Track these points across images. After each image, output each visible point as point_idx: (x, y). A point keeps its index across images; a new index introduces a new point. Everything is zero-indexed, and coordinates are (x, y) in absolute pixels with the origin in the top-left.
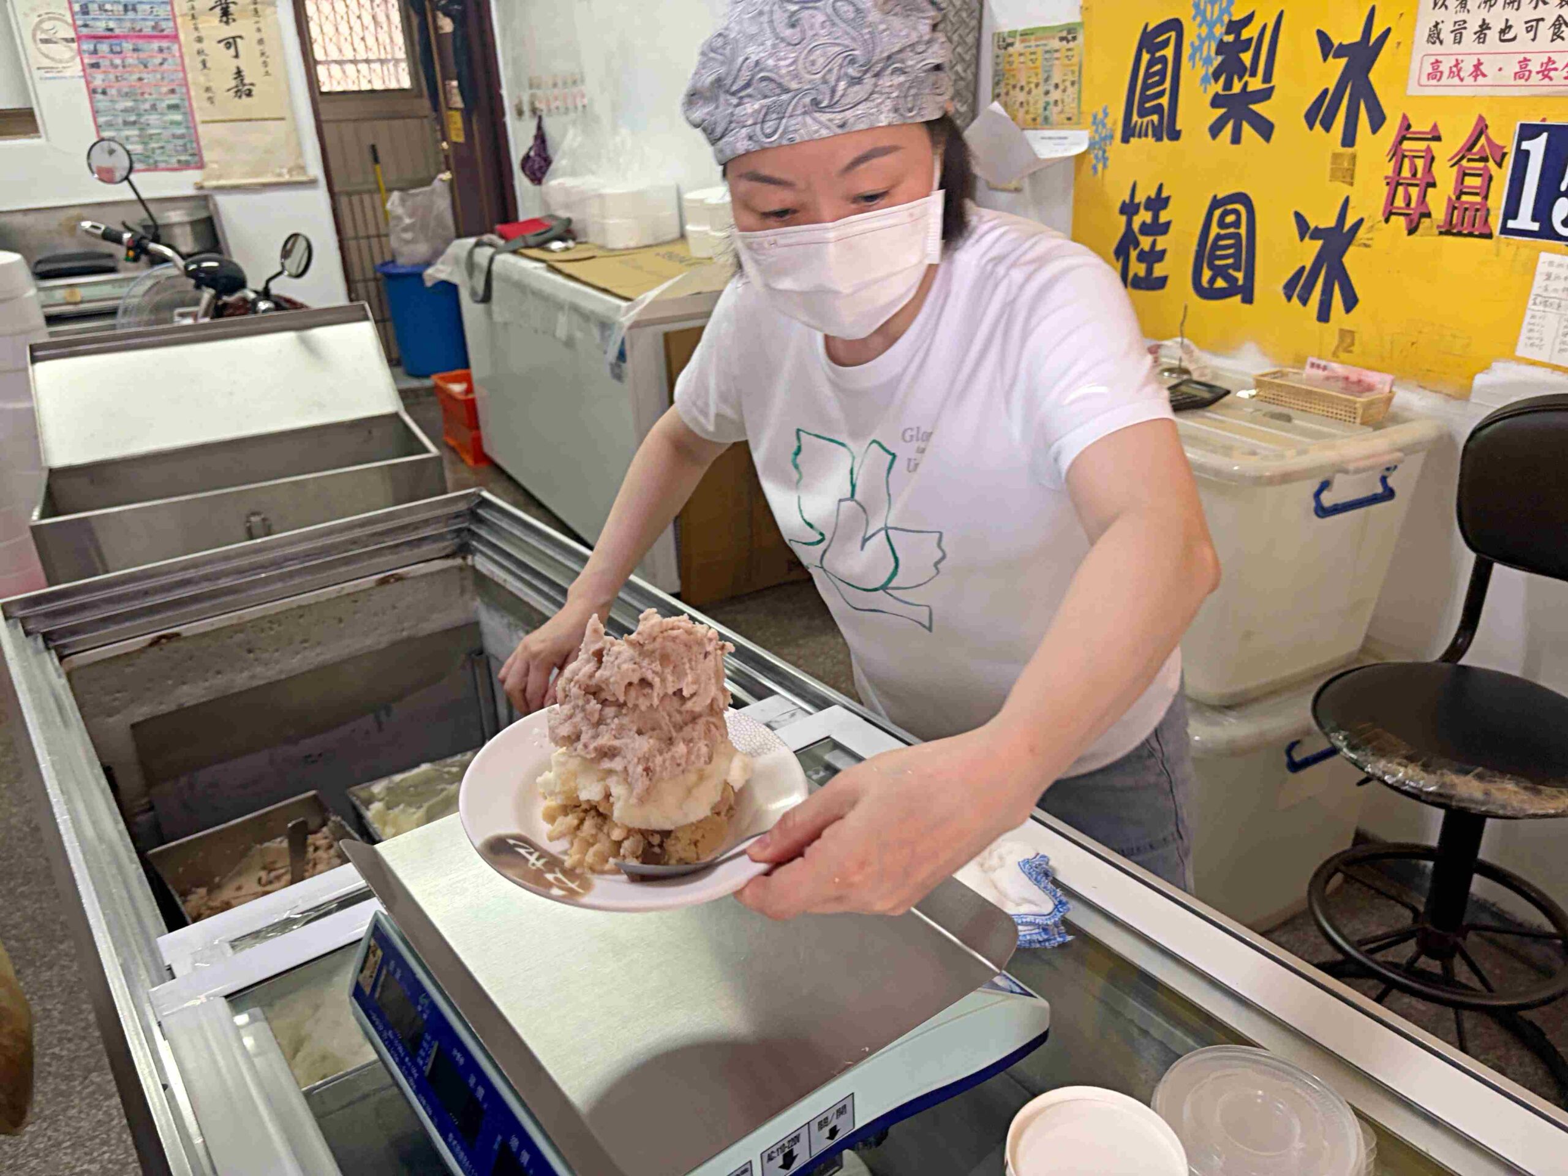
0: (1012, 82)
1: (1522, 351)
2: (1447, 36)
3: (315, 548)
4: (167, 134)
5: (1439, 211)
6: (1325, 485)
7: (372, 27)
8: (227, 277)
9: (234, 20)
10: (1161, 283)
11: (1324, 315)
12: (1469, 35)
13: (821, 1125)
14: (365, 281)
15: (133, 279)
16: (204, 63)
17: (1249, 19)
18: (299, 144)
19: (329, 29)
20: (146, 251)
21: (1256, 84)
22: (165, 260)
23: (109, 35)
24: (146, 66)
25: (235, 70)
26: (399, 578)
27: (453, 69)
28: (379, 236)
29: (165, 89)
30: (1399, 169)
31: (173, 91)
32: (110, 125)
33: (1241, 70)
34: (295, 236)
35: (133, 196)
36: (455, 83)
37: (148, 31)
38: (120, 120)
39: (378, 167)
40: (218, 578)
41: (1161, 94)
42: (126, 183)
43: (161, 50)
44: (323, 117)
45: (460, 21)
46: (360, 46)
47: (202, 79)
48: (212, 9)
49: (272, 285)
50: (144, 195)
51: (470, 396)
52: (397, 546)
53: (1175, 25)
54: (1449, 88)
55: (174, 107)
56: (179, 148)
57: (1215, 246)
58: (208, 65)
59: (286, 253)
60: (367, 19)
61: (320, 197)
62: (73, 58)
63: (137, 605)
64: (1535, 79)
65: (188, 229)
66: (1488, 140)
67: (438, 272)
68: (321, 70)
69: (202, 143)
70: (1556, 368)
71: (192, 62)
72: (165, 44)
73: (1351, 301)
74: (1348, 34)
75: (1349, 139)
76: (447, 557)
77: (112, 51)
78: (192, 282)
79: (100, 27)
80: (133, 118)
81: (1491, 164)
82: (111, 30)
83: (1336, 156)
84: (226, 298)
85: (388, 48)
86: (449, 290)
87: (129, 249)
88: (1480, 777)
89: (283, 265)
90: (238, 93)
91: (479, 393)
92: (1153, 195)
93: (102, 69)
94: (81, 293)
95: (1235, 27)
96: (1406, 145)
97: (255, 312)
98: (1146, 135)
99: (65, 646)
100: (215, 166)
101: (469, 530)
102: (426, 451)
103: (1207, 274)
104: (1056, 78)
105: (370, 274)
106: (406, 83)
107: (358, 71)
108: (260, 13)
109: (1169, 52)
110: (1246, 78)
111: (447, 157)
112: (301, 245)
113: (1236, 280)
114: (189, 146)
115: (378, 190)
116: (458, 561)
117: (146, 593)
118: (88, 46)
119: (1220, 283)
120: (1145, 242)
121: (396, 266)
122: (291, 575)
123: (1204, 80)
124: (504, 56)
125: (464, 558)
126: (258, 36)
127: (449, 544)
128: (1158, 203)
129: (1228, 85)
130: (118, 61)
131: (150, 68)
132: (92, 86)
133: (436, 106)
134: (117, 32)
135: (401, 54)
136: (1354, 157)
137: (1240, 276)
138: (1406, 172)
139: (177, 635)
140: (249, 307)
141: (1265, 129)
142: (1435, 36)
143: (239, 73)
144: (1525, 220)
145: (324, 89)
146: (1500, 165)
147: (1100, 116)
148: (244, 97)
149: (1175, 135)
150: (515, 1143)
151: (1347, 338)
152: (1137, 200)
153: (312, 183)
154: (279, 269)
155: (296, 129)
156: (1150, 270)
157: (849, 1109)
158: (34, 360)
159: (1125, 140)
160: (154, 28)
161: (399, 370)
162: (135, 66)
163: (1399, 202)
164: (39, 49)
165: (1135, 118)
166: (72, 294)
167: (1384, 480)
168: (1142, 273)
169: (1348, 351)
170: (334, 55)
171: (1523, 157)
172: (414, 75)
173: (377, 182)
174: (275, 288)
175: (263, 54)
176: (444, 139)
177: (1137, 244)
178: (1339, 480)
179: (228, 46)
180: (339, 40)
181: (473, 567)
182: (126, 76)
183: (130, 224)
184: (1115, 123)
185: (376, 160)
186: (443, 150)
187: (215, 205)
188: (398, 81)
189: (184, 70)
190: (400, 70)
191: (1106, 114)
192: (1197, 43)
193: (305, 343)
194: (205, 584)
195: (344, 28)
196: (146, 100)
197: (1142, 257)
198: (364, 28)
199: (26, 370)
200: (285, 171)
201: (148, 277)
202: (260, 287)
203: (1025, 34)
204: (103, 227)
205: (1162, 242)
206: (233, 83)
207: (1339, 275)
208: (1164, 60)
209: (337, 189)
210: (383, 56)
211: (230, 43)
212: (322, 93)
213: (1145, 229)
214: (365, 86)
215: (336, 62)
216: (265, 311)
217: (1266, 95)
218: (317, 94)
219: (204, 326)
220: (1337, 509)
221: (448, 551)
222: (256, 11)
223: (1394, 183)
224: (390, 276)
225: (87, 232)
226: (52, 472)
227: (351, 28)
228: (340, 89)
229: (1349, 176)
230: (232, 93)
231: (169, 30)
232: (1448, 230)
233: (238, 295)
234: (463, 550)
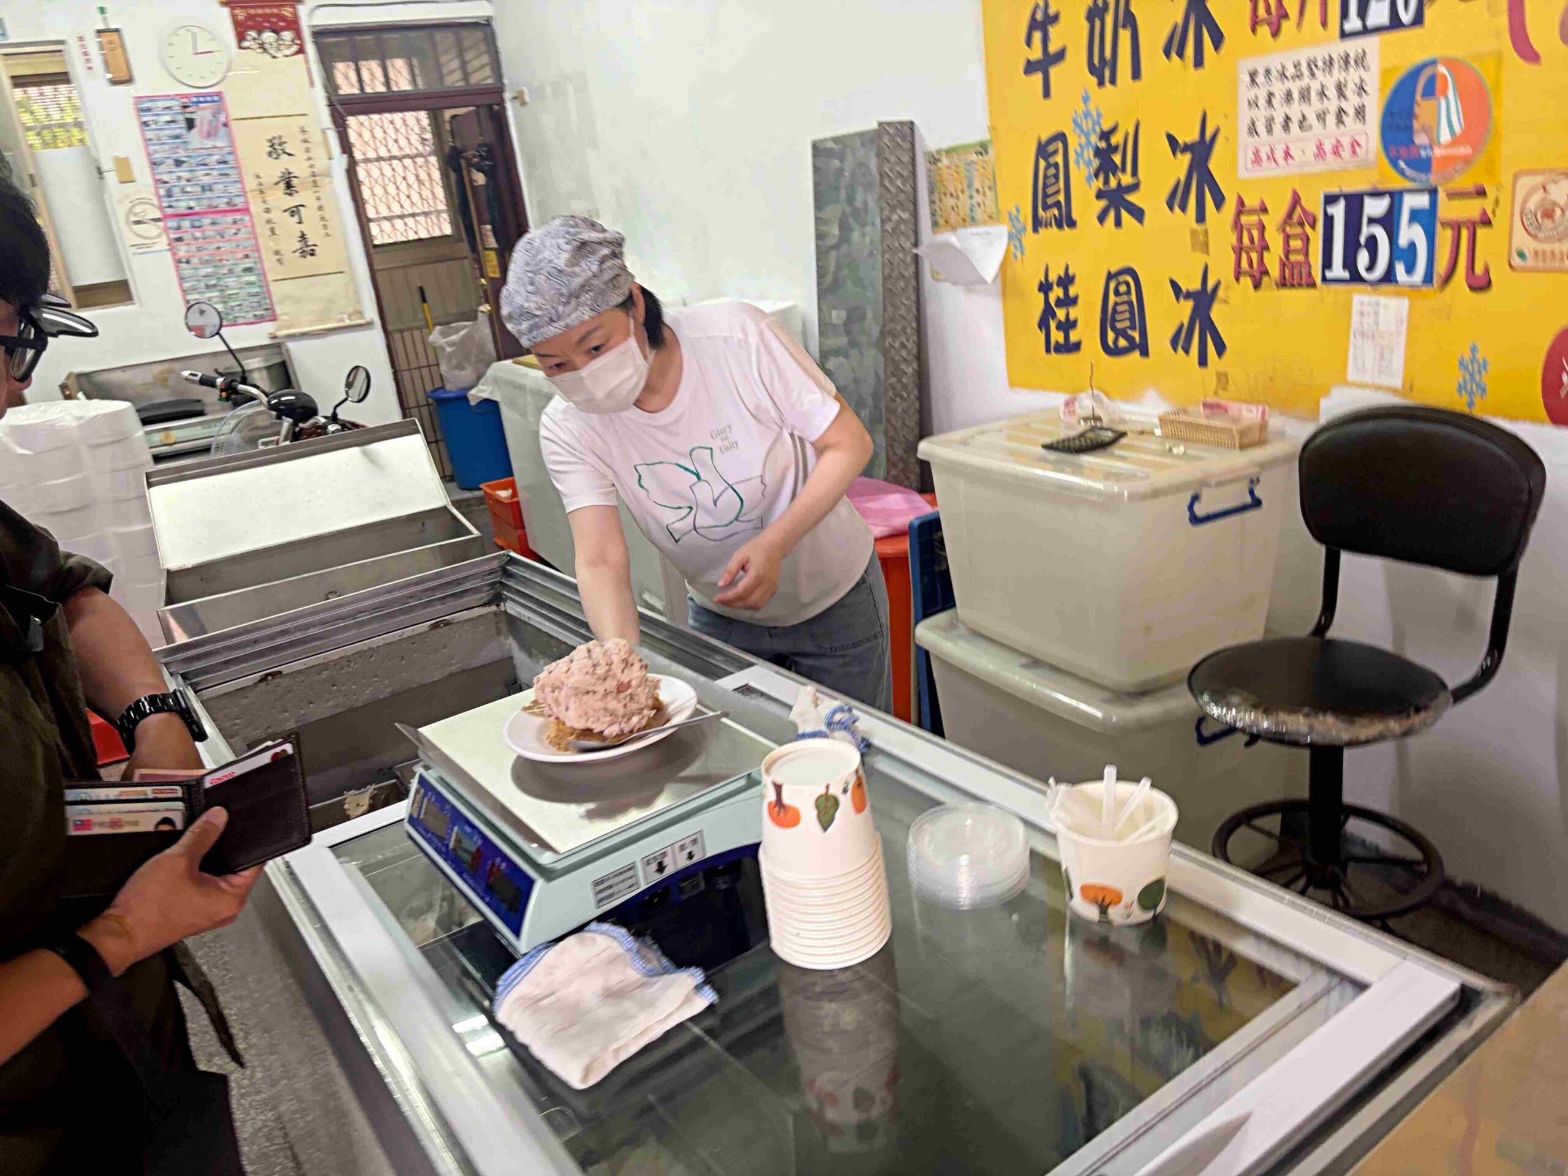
0: (943, 190)
1: (1352, 376)
2: (1261, 128)
3: (380, 602)
4: (244, 292)
5: (1274, 269)
6: (1195, 498)
7: (415, 185)
8: (302, 407)
9: (297, 192)
10: (1077, 346)
11: (1203, 361)
12: (1277, 127)
13: (682, 848)
14: (419, 406)
15: (222, 419)
16: (272, 231)
17: (1114, 130)
18: (357, 293)
19: (379, 191)
20: (235, 391)
21: (1127, 179)
22: (252, 398)
23: (190, 213)
24: (222, 237)
25: (299, 234)
26: (447, 624)
27: (487, 215)
28: (429, 366)
29: (239, 255)
30: (1240, 239)
31: (247, 256)
32: (194, 289)
33: (1114, 168)
34: (357, 368)
35: (225, 348)
36: (489, 227)
37: (224, 207)
38: (202, 285)
39: (425, 305)
40: (308, 629)
41: (1058, 192)
42: (217, 337)
43: (235, 222)
44: (376, 267)
45: (490, 174)
46: (406, 203)
47: (272, 244)
48: (277, 184)
49: (338, 411)
50: (233, 347)
51: (515, 499)
52: (444, 598)
53: (1062, 137)
54: (1268, 170)
55: (248, 270)
56: (254, 305)
57: (1114, 311)
58: (276, 232)
59: (349, 385)
60: (411, 179)
61: (377, 335)
62: (159, 236)
63: (249, 651)
64: (1330, 157)
65: (265, 373)
66: (1303, 209)
67: (480, 393)
68: (374, 228)
69: (274, 299)
70: (1378, 388)
71: (262, 230)
72: (238, 216)
73: (1221, 348)
74: (1188, 135)
75: (1201, 217)
76: (484, 605)
77: (194, 227)
78: (274, 413)
79: (182, 206)
80: (213, 282)
81: (1308, 228)
82: (191, 208)
83: (1194, 233)
84: (301, 425)
85: (431, 203)
86: (491, 407)
87: (222, 390)
88: (1307, 715)
89: (347, 393)
90: (303, 254)
91: (522, 497)
92: (1062, 275)
93: (186, 242)
94: (176, 435)
95: (1105, 136)
96: (1244, 219)
97: (326, 433)
98: (1051, 225)
99: (197, 684)
100: (285, 317)
101: (501, 583)
102: (471, 533)
103: (1111, 336)
104: (977, 184)
105: (423, 402)
106: (448, 230)
107: (406, 224)
108: (319, 184)
109: (1059, 159)
110: (1119, 174)
111: (485, 291)
112: (361, 376)
113: (1133, 338)
114: (263, 302)
115: (427, 326)
116: (494, 608)
117: (256, 642)
118: (172, 223)
119: (1122, 343)
120: (1061, 314)
121: (445, 391)
122: (363, 623)
123: (1089, 179)
124: (531, 201)
125: (498, 606)
126: (317, 203)
127: (484, 596)
128: (1066, 281)
129: (1106, 181)
130: (198, 234)
131: (227, 237)
132: (177, 257)
133: (474, 248)
134: (197, 209)
135: (442, 207)
136: (1206, 232)
137: (1136, 335)
138: (1246, 240)
139: (280, 672)
140: (321, 430)
141: (1138, 214)
142: (1253, 130)
143: (303, 237)
144: (1338, 270)
145: (376, 242)
146: (1313, 227)
147: (1014, 212)
148: (309, 257)
149: (1072, 224)
150: (498, 860)
151: (1223, 378)
152: (1050, 279)
153: (369, 325)
154: (344, 396)
155: (353, 280)
156: (1067, 337)
157: (699, 840)
158: (150, 485)
159: (1035, 230)
160: (228, 203)
161: (453, 485)
162: (214, 237)
163: (1244, 264)
164: (131, 230)
165: (1041, 212)
166: (167, 437)
167: (1252, 492)
168: (1061, 340)
169: (1225, 389)
170: (385, 213)
171: (1329, 220)
172: (454, 224)
173: (426, 319)
174: (343, 414)
175: (323, 219)
176: (482, 276)
177: (1054, 315)
178: (1205, 494)
179: (293, 214)
180: (388, 199)
181: (505, 611)
182: (206, 246)
183: (220, 370)
184: (1026, 216)
185: (424, 300)
186: (483, 285)
187: (287, 350)
188: (441, 229)
189: (256, 238)
190: (442, 220)
191: (1018, 210)
192: (1079, 150)
193: (366, 454)
194: (299, 633)
195: (392, 189)
196: (224, 266)
197: (1060, 326)
198: (409, 186)
199: (144, 496)
200: (345, 316)
201: (232, 417)
202: (329, 414)
203: (949, 152)
204: (200, 375)
205: (1074, 313)
206: (298, 245)
207: (1209, 327)
208: (1056, 165)
209: (390, 328)
210: (426, 210)
211: (294, 211)
212: (375, 246)
213: (1060, 303)
214: (412, 236)
215: (386, 218)
216: (333, 432)
217: (1134, 187)
218: (371, 247)
219: (286, 448)
220: (1209, 518)
221: (485, 600)
222: (315, 182)
223: (1239, 250)
224: (441, 401)
225: (187, 379)
226: (169, 572)
227: (398, 188)
228: (390, 241)
229: (1205, 248)
230: (297, 254)
231: (239, 201)
232: (1283, 283)
233: (312, 421)
234: (497, 599)
